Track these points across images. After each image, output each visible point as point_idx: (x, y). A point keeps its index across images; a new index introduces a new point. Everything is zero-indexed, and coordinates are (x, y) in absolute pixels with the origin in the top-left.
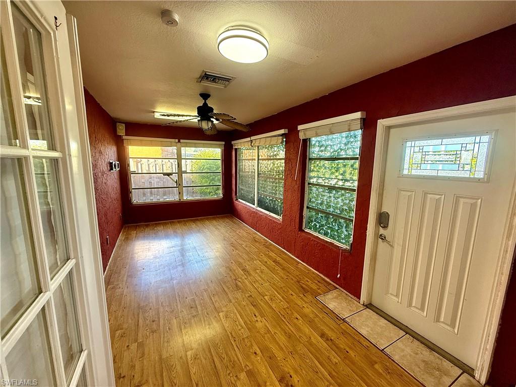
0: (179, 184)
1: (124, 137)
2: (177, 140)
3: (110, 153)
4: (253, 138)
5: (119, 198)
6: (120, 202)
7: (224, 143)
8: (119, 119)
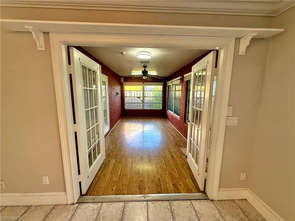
0: (143, 101)
1: (123, 83)
2: (143, 83)
3: (118, 89)
4: (172, 80)
5: (120, 106)
6: (120, 107)
7: (163, 83)
8: (121, 76)
